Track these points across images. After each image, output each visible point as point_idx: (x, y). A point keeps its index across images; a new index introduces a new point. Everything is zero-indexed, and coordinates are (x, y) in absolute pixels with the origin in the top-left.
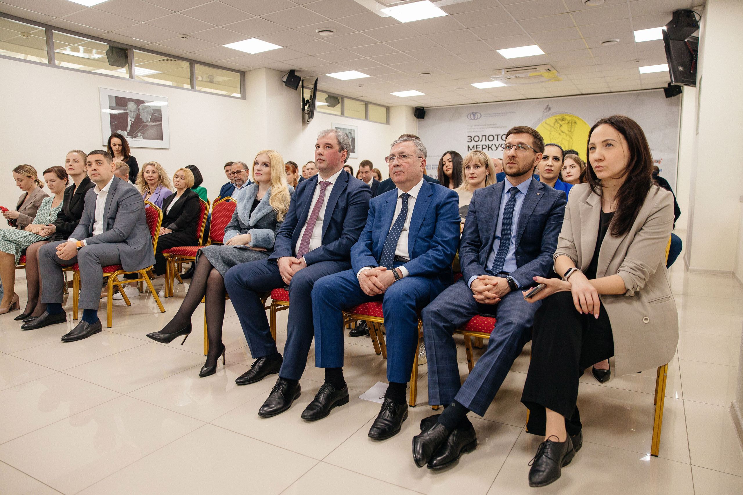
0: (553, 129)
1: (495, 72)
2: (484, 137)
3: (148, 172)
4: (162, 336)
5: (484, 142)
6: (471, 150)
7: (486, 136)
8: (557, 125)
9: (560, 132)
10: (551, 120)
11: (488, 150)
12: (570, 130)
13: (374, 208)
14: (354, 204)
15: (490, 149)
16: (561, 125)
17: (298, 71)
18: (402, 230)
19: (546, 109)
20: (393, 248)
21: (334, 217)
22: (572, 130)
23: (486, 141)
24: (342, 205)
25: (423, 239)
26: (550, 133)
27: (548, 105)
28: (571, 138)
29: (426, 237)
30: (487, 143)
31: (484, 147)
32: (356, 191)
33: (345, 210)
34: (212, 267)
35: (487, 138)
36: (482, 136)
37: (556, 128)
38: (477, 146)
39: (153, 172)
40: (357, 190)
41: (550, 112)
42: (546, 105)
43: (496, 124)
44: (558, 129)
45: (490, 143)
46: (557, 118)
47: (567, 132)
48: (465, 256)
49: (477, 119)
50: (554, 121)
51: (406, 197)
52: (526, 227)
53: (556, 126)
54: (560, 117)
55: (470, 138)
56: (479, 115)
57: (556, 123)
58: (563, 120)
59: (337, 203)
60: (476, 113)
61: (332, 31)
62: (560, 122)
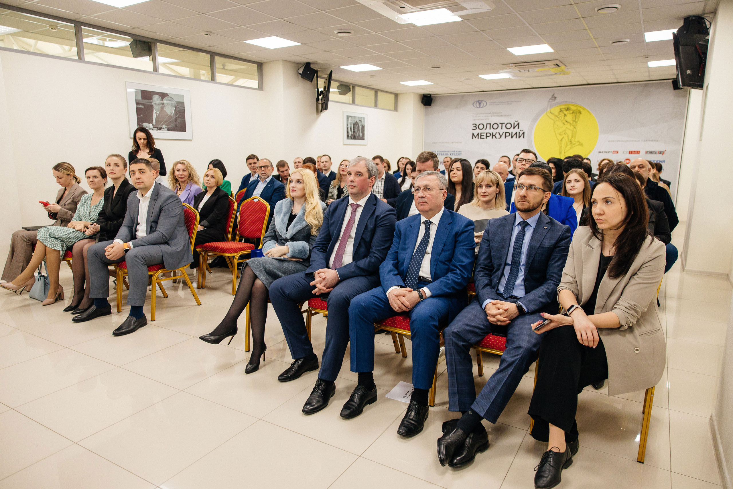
0: (557, 119)
1: (503, 66)
2: (488, 126)
3: (178, 170)
4: (212, 338)
5: (488, 130)
6: (475, 137)
7: (490, 124)
8: (562, 115)
9: (564, 122)
10: (556, 110)
11: (492, 138)
12: (574, 120)
13: (400, 232)
14: (381, 226)
15: (494, 137)
16: (565, 115)
17: (314, 63)
18: (425, 253)
19: (551, 99)
20: (417, 269)
21: (364, 236)
22: (576, 120)
23: (490, 129)
24: (371, 226)
25: (443, 263)
26: (554, 123)
27: (554, 95)
28: (575, 128)
29: (446, 261)
30: (492, 131)
31: (488, 135)
32: (383, 214)
33: (373, 232)
34: (256, 277)
35: (491, 126)
36: (487, 124)
37: (560, 118)
38: (481, 133)
39: (184, 170)
40: (385, 213)
41: (556, 101)
42: (552, 95)
43: (501, 113)
44: (563, 119)
45: (494, 132)
46: (562, 107)
47: (571, 122)
48: (480, 280)
49: (482, 107)
50: (559, 110)
51: (428, 224)
52: (534, 257)
53: (560, 115)
54: (564, 107)
55: (475, 125)
56: (485, 104)
57: (561, 113)
58: (568, 109)
59: (367, 225)
60: (482, 101)
61: (349, 33)
62: (565, 111)
